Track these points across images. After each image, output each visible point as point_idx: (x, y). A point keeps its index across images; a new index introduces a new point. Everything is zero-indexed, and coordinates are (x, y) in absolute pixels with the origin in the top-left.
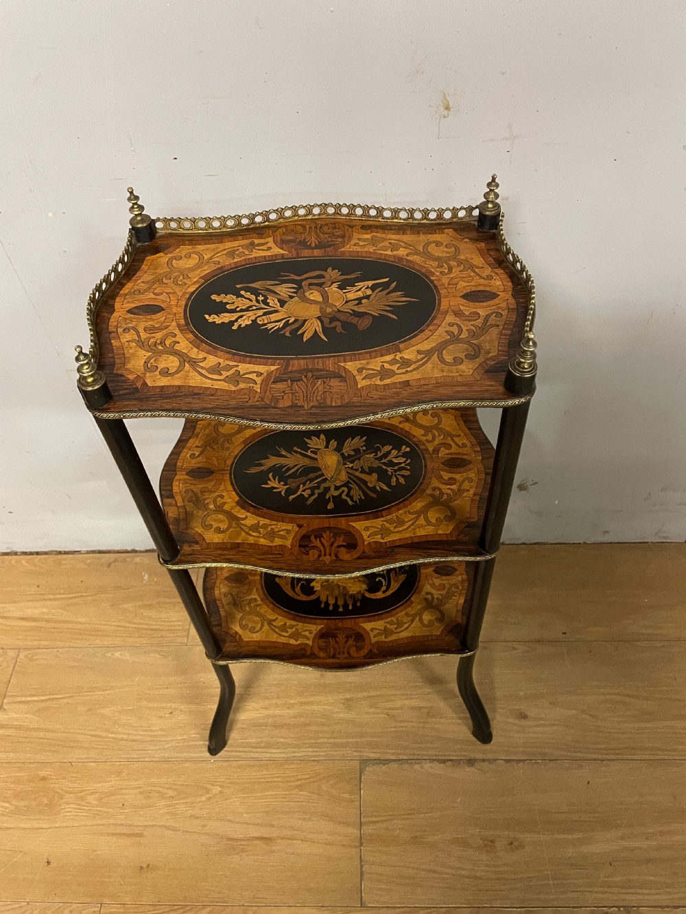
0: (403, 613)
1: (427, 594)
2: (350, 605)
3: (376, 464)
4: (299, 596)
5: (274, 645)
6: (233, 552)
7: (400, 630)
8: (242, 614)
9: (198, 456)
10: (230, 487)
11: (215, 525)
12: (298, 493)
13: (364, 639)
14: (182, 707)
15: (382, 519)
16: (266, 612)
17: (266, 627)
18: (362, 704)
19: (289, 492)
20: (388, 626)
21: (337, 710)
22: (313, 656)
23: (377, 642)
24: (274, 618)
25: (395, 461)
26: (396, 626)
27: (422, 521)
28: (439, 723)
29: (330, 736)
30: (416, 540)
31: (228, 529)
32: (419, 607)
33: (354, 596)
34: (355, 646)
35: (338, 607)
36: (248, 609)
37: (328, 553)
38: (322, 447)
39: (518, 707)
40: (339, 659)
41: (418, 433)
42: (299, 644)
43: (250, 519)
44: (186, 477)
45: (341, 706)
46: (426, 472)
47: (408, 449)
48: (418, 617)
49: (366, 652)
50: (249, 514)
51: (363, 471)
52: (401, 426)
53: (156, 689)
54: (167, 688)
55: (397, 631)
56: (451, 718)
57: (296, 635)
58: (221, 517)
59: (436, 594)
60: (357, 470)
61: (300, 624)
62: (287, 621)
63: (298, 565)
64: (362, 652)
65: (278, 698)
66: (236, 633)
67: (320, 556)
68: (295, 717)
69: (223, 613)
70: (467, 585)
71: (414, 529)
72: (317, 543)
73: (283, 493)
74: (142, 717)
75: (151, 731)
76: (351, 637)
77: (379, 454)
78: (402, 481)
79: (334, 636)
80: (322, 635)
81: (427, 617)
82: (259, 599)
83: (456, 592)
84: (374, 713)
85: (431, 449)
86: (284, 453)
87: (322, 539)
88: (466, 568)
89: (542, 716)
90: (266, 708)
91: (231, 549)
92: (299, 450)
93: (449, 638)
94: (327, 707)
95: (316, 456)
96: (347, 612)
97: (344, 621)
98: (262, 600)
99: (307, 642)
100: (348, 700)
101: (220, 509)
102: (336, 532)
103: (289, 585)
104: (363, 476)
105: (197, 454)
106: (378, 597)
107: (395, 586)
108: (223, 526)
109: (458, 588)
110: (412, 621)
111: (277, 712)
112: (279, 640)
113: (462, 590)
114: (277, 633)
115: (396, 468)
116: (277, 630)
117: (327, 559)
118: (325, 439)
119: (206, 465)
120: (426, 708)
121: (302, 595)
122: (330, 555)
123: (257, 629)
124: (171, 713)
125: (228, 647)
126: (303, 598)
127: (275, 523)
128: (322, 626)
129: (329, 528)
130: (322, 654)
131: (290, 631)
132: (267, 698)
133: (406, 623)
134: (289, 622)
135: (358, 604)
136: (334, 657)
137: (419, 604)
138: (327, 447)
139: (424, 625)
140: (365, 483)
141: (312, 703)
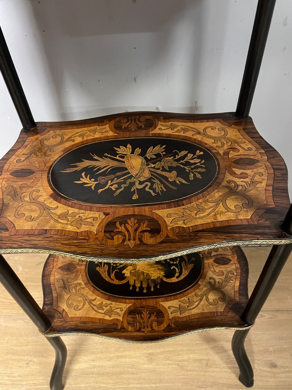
0: (193, 294)
1: (210, 278)
2: (152, 287)
3: (175, 164)
4: (113, 280)
5: (92, 320)
6: (40, 238)
7: (191, 307)
8: (69, 295)
9: (24, 161)
10: (46, 184)
11: (27, 214)
12: (107, 187)
13: (163, 315)
14: (35, 359)
15: (183, 207)
16: (87, 293)
17: (87, 305)
18: (159, 357)
19: (98, 187)
20: (182, 304)
21: (142, 362)
22: (123, 330)
23: (174, 318)
24: (94, 298)
25: (192, 161)
26: (188, 304)
27: (221, 208)
28: (214, 372)
29: (137, 382)
30: (218, 225)
31: (38, 218)
32: (205, 289)
33: (155, 281)
34: (157, 321)
35: (143, 289)
36: (74, 291)
37: (132, 238)
38: (129, 153)
39: (269, 359)
40: (143, 332)
41: (209, 142)
42: (112, 320)
43: (61, 208)
44: (10, 176)
45: (145, 359)
46: (219, 169)
47: (202, 153)
48: (205, 297)
49: (166, 326)
50: (60, 205)
51: (164, 170)
52: (195, 137)
53: (19, 346)
54: (26, 345)
55: (189, 308)
56: (224, 367)
57: (110, 312)
58: (34, 207)
59: (218, 279)
60: (158, 169)
61: (114, 303)
62: (103, 300)
63: (102, 250)
64: (162, 326)
65: (102, 352)
66: (64, 310)
67: (124, 241)
68: (113, 367)
69: (55, 295)
70: (240, 271)
71: (215, 215)
72: (122, 228)
73: (93, 188)
74: (7, 367)
75: (12, 377)
76: (153, 313)
77: (177, 157)
78: (199, 176)
79: (140, 313)
80: (131, 312)
81: (212, 297)
82: (83, 283)
83: (232, 277)
84: (169, 364)
85: (221, 152)
86: (96, 157)
87: (127, 225)
88: (238, 259)
89: (286, 365)
90: (93, 361)
91: (39, 235)
92: (109, 156)
93: (231, 314)
94: (135, 360)
95: (123, 160)
96: (149, 294)
97: (148, 300)
98: (85, 284)
99: (119, 318)
100: (150, 354)
101: (34, 201)
102: (141, 218)
103: (106, 273)
104: (164, 173)
105: (23, 159)
106: (173, 281)
107: (185, 273)
108: (35, 215)
109: (233, 274)
110: (201, 300)
111: (101, 363)
112: (97, 317)
113: (237, 275)
114: (96, 311)
115: (193, 167)
116: (95, 308)
117: (131, 244)
118: (131, 148)
119: (29, 167)
120: (206, 360)
121: (115, 280)
122: (134, 239)
123: (79, 307)
124: (27, 364)
125: (56, 322)
126: (116, 282)
127: (83, 211)
128: (130, 305)
129: (134, 215)
130: (130, 328)
131: (106, 309)
132: (94, 353)
133: (196, 302)
134: (106, 302)
135: (158, 287)
136: (139, 331)
137: (205, 286)
138: (133, 153)
139: (210, 304)
140: (166, 178)
141: (125, 357)
